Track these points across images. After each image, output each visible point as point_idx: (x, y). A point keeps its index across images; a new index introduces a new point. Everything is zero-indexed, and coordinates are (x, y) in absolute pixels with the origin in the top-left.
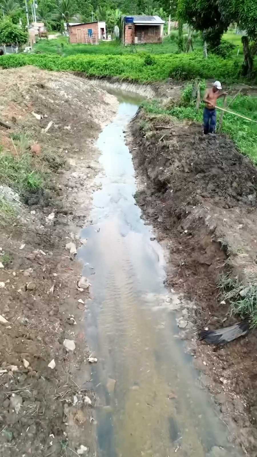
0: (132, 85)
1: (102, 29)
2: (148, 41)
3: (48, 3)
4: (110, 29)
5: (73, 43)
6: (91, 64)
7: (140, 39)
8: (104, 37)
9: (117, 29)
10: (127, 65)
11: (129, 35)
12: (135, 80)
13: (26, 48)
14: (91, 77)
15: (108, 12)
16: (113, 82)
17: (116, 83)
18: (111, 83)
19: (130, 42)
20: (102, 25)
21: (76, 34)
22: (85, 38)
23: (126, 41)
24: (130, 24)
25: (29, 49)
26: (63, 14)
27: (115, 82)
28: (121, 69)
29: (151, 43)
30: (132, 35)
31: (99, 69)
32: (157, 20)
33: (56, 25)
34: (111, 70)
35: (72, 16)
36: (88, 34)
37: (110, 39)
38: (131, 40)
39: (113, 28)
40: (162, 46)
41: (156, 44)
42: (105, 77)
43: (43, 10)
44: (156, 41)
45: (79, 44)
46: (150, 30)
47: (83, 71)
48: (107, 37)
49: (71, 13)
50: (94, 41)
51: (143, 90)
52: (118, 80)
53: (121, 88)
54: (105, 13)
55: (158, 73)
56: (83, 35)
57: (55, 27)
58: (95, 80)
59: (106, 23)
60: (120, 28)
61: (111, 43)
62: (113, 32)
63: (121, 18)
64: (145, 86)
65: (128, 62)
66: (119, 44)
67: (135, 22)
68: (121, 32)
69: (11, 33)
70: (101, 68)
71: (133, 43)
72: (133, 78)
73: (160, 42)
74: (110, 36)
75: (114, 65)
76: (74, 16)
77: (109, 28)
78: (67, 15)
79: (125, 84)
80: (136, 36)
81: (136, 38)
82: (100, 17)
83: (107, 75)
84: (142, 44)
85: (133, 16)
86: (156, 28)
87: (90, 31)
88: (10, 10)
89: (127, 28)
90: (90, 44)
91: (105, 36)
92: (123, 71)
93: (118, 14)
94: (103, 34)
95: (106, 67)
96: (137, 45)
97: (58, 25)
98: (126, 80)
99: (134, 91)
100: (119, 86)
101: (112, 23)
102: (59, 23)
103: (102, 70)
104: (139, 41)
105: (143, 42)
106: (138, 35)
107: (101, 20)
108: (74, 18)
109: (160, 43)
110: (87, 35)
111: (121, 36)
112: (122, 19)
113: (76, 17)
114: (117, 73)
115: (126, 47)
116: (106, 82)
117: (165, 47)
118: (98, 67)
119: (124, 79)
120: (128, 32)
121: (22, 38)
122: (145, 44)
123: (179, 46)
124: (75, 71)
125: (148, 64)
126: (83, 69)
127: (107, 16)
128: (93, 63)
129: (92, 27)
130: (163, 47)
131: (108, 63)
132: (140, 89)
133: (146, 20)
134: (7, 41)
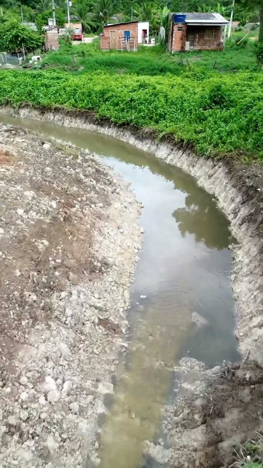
0: (181, 152)
1: (145, 31)
2: (204, 47)
3: (91, 3)
4: (154, 31)
5: (104, 49)
6: (106, 96)
7: (192, 44)
8: (146, 41)
9: (162, 30)
10: (172, 103)
11: (179, 39)
12: (188, 143)
13: (33, 58)
14: (103, 121)
15: (154, 11)
16: (141, 138)
17: (147, 141)
18: (138, 138)
19: (179, 49)
20: (145, 25)
21: (108, 38)
22: (120, 43)
23: (173, 47)
24: (180, 25)
25: (36, 59)
26: (101, 14)
27: (146, 138)
28: (160, 111)
29: (208, 50)
30: (181, 39)
31: (117, 108)
32: (218, 18)
33: (96, 27)
34: (140, 111)
35: (111, 15)
36: (125, 37)
37: (153, 44)
38: (180, 46)
39: (158, 29)
40: (224, 54)
41: (214, 51)
42: (128, 124)
43: (82, 10)
44: (214, 47)
45: (111, 51)
46: (207, 32)
47: (89, 109)
48: (150, 41)
49: (111, 12)
50: (132, 47)
51: (206, 169)
52: (152, 136)
53: (156, 154)
54: (150, 11)
55: (241, 129)
56: (118, 38)
57: (94, 28)
58: (109, 127)
59: (151, 23)
60: (166, 30)
61: (153, 49)
62: (158, 34)
63: (168, 16)
64: (210, 163)
65: (175, 94)
66: (164, 52)
67: (187, 21)
68: (167, 35)
69: (16, 37)
70: (122, 106)
71: (183, 50)
72: (184, 137)
73: (219, 49)
74: (154, 39)
75: (146, 100)
76: (114, 15)
77: (154, 29)
78: (105, 14)
79: (165, 148)
80: (187, 40)
81: (188, 43)
82: (143, 16)
83: (131, 121)
84: (195, 52)
85: (185, 14)
86: (216, 29)
87: (127, 33)
88: (46, 10)
89: (176, 28)
90: (126, 51)
91: (147, 39)
92: (162, 116)
93: (166, 12)
94: (144, 36)
95: (131, 105)
96: (189, 52)
97: (98, 27)
98: (168, 139)
99: (185, 167)
100: (153, 148)
101: (158, 23)
102: (99, 24)
103: (123, 110)
104: (192, 47)
105: (197, 48)
106: (190, 39)
107: (144, 20)
108: (113, 17)
109: (221, 50)
110: (124, 39)
111: (167, 41)
112: (170, 18)
113: (116, 16)
114: (151, 118)
115: (173, 55)
116: (128, 134)
117: (228, 55)
118: (117, 104)
119: (164, 136)
120: (177, 34)
121: (33, 43)
122: (200, 51)
123: (259, 59)
124: (76, 107)
125: (216, 103)
126: (90, 105)
127: (152, 15)
128: (110, 94)
129: (129, 28)
130: (225, 56)
131: (135, 96)
132: (198, 166)
133: (202, 19)
134: (10, 47)
